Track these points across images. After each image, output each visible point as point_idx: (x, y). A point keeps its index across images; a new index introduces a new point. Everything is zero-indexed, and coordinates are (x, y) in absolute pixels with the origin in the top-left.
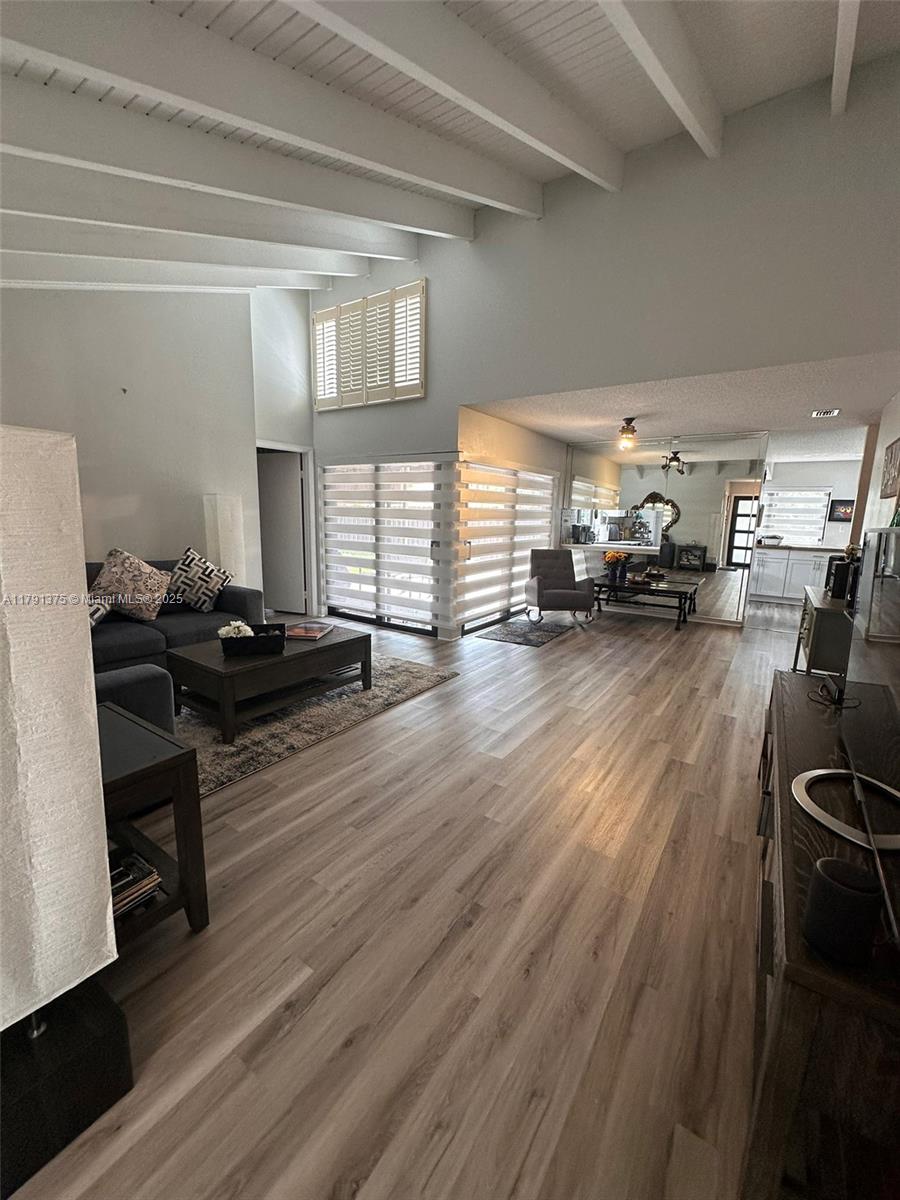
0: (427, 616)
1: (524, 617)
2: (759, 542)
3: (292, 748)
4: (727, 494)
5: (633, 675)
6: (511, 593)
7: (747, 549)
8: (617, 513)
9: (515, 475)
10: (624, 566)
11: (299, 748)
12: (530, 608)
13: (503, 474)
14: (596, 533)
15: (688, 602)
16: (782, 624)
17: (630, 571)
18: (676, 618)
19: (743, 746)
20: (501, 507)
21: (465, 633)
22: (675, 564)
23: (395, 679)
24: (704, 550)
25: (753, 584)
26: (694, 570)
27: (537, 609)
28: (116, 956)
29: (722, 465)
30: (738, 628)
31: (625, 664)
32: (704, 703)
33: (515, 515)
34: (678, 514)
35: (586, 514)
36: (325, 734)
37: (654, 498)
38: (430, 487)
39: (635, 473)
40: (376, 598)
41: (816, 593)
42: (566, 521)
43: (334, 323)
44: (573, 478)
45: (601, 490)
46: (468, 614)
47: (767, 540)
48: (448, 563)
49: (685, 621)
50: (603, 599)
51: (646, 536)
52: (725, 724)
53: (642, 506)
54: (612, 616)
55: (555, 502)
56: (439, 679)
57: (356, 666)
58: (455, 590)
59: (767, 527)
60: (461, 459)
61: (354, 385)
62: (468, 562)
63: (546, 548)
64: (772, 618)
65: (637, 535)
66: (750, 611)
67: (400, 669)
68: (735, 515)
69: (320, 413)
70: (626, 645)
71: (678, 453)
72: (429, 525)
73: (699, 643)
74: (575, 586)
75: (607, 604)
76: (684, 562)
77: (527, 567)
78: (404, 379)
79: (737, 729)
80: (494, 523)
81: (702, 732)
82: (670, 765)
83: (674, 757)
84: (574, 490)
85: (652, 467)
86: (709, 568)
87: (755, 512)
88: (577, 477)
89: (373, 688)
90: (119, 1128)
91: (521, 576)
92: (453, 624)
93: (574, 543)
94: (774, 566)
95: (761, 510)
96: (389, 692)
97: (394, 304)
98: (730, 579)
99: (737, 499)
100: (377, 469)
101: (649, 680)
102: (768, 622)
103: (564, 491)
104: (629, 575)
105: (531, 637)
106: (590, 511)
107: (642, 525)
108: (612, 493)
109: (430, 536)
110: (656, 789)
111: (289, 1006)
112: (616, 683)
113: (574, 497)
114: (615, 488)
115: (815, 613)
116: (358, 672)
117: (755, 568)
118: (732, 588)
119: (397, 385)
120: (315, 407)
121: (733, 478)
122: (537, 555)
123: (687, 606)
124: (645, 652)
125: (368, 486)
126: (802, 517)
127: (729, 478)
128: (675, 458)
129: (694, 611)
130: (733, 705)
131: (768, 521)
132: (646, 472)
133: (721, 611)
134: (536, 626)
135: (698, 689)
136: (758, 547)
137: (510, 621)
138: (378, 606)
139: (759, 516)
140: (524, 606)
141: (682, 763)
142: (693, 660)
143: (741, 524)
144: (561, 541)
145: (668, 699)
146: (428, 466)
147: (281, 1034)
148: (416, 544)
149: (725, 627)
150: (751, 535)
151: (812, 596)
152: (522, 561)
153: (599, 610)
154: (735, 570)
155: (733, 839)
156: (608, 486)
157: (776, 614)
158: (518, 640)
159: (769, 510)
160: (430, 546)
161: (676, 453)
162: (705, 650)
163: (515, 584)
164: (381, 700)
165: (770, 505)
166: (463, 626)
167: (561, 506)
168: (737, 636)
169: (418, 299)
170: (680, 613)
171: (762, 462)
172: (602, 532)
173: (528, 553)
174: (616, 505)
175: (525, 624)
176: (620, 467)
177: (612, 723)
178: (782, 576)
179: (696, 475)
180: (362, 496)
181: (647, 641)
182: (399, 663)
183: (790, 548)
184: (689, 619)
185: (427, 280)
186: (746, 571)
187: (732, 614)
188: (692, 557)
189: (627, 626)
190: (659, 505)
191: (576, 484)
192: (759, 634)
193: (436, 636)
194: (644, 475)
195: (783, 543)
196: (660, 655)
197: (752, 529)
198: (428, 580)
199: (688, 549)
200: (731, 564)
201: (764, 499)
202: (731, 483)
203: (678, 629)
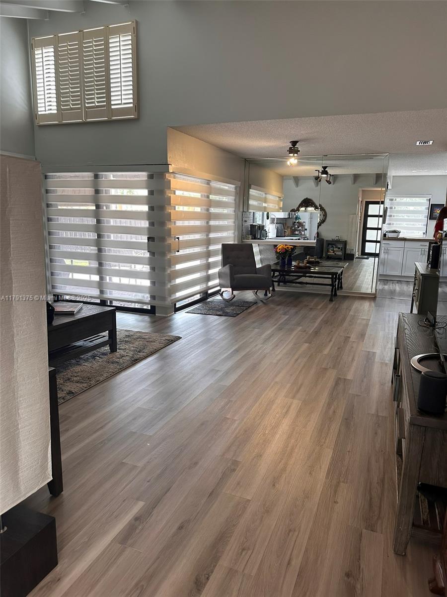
0: (147, 297)
1: (218, 297)
2: (385, 235)
3: (70, 393)
4: (360, 199)
5: (305, 331)
6: (208, 278)
7: (376, 242)
8: (282, 215)
9: (208, 184)
10: (290, 256)
11: (76, 393)
12: (223, 290)
13: (198, 183)
14: (267, 230)
15: (337, 281)
16: (402, 294)
17: (295, 260)
18: (330, 293)
19: (381, 367)
20: (198, 209)
21: (177, 310)
22: (324, 255)
23: (133, 344)
24: (345, 243)
25: (381, 267)
26: (339, 259)
27: (230, 290)
28: (52, 478)
29: (356, 177)
30: (372, 297)
31: (298, 324)
32: (355, 345)
33: (209, 217)
34: (325, 215)
35: (258, 215)
36: (93, 382)
37: (307, 203)
38: (144, 192)
39: (291, 183)
40: (101, 285)
41: (422, 267)
42: (246, 221)
43: (53, 50)
44: (250, 187)
45: (270, 197)
46: (179, 294)
47: (389, 234)
48: (163, 254)
49: (336, 295)
50: (276, 281)
51: (303, 233)
52: (369, 357)
53: (298, 210)
54: (283, 294)
55: (237, 206)
56: (167, 341)
57: (104, 334)
58: (169, 275)
59: (389, 224)
60: (171, 171)
61: (73, 105)
62: (177, 254)
63: (232, 243)
64: (395, 290)
65: (297, 233)
66: (380, 287)
67: (135, 337)
68: (366, 216)
69: (41, 126)
70: (296, 313)
71: (326, 167)
72: (145, 224)
73: (347, 309)
74: (256, 271)
75: (279, 285)
76: (331, 253)
77: (219, 258)
78: (119, 102)
79: (377, 359)
80: (192, 223)
81: (355, 362)
82: (338, 381)
83: (340, 377)
84: (250, 197)
85: (306, 178)
86: (349, 257)
87: (381, 214)
88: (252, 186)
89: (118, 350)
90: (59, 579)
91: (215, 265)
92: (168, 302)
93: (253, 239)
94: (395, 252)
95: (385, 211)
96: (132, 353)
97: (109, 39)
98: (364, 265)
99: (368, 203)
100: (96, 177)
101: (316, 333)
102: (392, 293)
103: (243, 198)
104: (294, 263)
105: (228, 311)
106: (261, 213)
107: (300, 224)
108: (277, 199)
109: (146, 232)
110: (331, 394)
111: (137, 519)
112: (294, 336)
113: (251, 202)
114: (279, 195)
115: (421, 277)
116: (107, 338)
117: (382, 256)
118: (366, 271)
119: (113, 107)
120: (37, 121)
121: (363, 187)
122: (227, 249)
123: (337, 283)
124: (311, 316)
125: (89, 191)
126: (412, 216)
127: (361, 187)
128: (325, 172)
129: (341, 288)
130: (373, 345)
131: (390, 220)
132: (300, 182)
133: (360, 287)
134: (228, 302)
135: (350, 337)
136: (384, 239)
137: (209, 300)
138: (102, 292)
139: (384, 217)
140: (218, 288)
141: (345, 379)
142: (344, 319)
143: (372, 222)
144: (242, 237)
145: (331, 343)
146: (142, 176)
147: (137, 531)
148: (134, 240)
149: (364, 297)
150: (379, 231)
151: (420, 268)
152: (214, 253)
153: (274, 290)
154: (367, 259)
155: (379, 414)
156: (275, 193)
157: (397, 287)
158: (219, 313)
159: (390, 212)
160: (147, 241)
161: (325, 168)
162: (351, 313)
163: (211, 272)
164: (128, 358)
165: (391, 208)
166: (175, 305)
167: (241, 210)
168: (373, 304)
169: (130, 38)
170: (332, 289)
171: (385, 175)
172: (271, 230)
173: (220, 247)
174: (280, 208)
175: (220, 302)
176: (283, 178)
177: (297, 360)
178: (400, 260)
179: (338, 184)
180: (83, 200)
181: (311, 309)
182: (131, 334)
183: (404, 239)
184: (338, 293)
185: (137, 22)
186: (377, 259)
187: (367, 289)
188: (336, 249)
189: (295, 300)
190: (310, 209)
191: (253, 192)
192: (387, 302)
193: (155, 314)
194: (299, 184)
195: (401, 236)
196: (321, 318)
197: (380, 227)
198: (146, 268)
199: (333, 243)
200: (365, 255)
201: (387, 203)
202: (363, 190)
203: (331, 300)
